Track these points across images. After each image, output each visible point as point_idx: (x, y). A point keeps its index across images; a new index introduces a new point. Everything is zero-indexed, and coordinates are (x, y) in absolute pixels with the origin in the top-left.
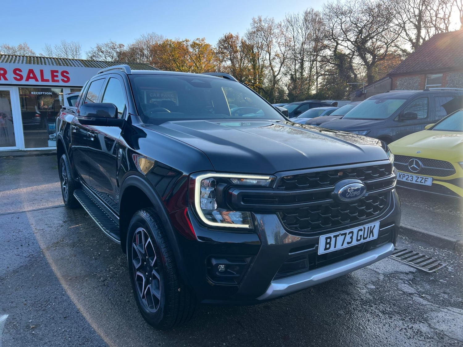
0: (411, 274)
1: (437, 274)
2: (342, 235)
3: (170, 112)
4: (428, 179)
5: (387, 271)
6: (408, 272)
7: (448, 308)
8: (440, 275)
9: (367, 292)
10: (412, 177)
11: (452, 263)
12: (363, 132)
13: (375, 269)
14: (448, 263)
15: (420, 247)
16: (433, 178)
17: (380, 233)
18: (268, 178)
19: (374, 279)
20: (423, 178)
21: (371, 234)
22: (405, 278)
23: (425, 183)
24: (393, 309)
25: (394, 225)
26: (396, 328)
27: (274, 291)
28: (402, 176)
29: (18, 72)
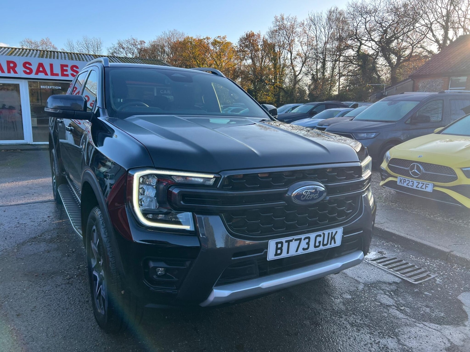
0: (394, 285)
1: (423, 286)
2: (296, 240)
3: (148, 106)
4: (429, 184)
5: (369, 280)
6: (391, 282)
7: (425, 323)
8: (427, 287)
9: (340, 302)
10: (412, 183)
11: (442, 275)
12: (372, 135)
13: (356, 278)
14: (437, 275)
15: (411, 256)
16: (434, 184)
17: (344, 240)
18: (212, 176)
19: (352, 289)
20: (424, 184)
21: (333, 241)
22: (387, 288)
23: (425, 189)
24: (363, 321)
25: (362, 232)
26: (362, 342)
27: (215, 298)
28: (402, 181)
29: (27, 66)
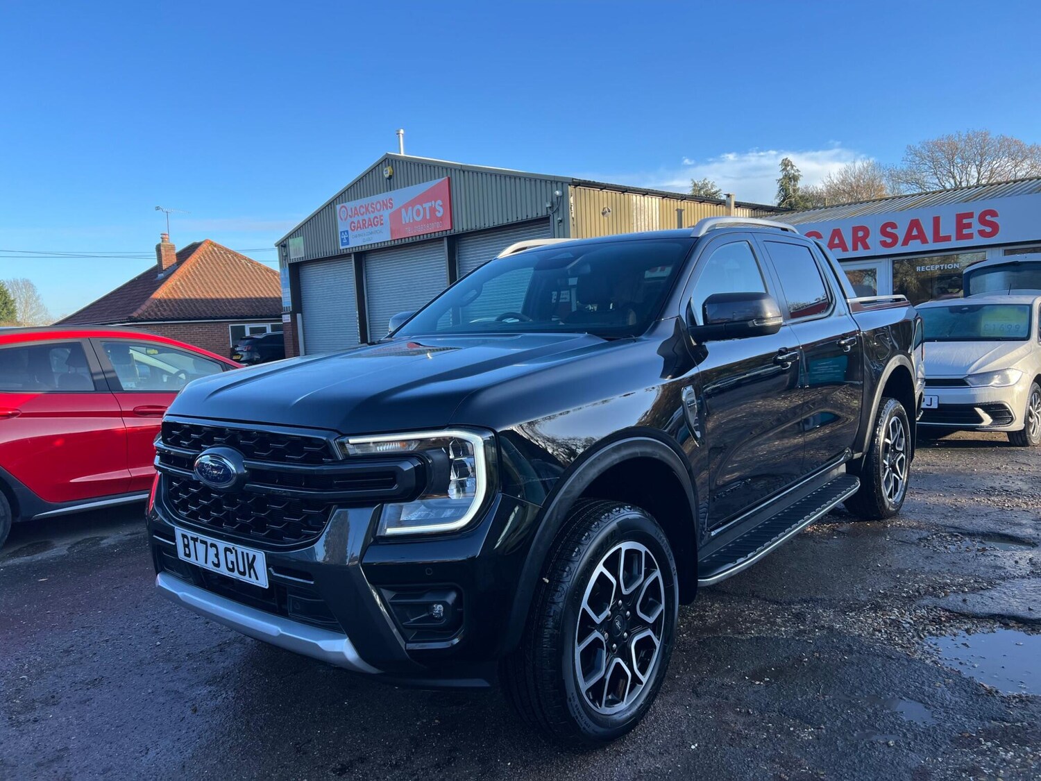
29: (889, 229)
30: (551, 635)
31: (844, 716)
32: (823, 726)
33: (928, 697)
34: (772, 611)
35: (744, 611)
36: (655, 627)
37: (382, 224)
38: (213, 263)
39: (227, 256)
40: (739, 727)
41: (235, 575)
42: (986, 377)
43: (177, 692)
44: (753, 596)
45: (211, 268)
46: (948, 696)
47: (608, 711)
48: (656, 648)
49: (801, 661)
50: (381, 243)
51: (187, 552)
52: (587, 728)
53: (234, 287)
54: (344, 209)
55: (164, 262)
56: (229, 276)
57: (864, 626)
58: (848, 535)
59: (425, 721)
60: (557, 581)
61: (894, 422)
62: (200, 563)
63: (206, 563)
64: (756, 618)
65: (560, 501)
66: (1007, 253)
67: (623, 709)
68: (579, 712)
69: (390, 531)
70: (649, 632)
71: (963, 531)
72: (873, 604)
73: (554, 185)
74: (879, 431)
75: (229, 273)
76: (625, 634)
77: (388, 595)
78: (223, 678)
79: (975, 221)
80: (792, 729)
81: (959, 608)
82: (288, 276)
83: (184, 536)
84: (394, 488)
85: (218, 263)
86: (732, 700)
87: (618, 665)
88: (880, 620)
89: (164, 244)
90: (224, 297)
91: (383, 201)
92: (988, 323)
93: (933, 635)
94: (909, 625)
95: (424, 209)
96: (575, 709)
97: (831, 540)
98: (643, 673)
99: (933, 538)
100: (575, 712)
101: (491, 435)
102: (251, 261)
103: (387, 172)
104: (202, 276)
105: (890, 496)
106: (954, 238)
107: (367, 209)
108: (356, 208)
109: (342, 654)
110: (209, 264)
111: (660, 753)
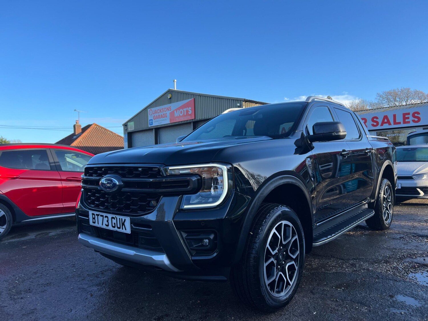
29: (375, 119)
30: (254, 257)
31: (380, 303)
32: (371, 306)
33: (416, 295)
34: (341, 263)
35: (329, 263)
36: (295, 260)
37: (166, 117)
38: (96, 133)
39: (102, 130)
40: (333, 306)
41: (116, 229)
42: (421, 176)
43: (83, 288)
44: (332, 257)
45: (95, 134)
46: (424, 295)
47: (277, 295)
48: (296, 270)
49: (357, 281)
50: (166, 124)
51: (94, 221)
52: (268, 301)
53: (104, 142)
54: (151, 111)
55: (76, 132)
56: (103, 138)
57: (383, 268)
58: (369, 236)
59: (193, 301)
60: (256, 234)
61: (387, 188)
62: (100, 225)
63: (102, 225)
64: (334, 265)
65: (259, 197)
66: (424, 129)
67: (283, 295)
68: (265, 293)
69: (186, 207)
70: (293, 262)
71: (418, 235)
72: (385, 260)
73: (237, 102)
74: (381, 191)
75: (103, 137)
76: (283, 262)
77: (184, 235)
78: (103, 283)
79: (410, 116)
80: (357, 307)
81: (422, 262)
82: (127, 137)
83: (93, 214)
84: (188, 188)
85: (98, 133)
86: (329, 295)
87: (281, 275)
88: (389, 267)
89: (77, 124)
90: (100, 146)
91: (167, 108)
92: (419, 155)
93: (413, 273)
94: (402, 269)
95: (184, 111)
96: (264, 292)
97: (362, 237)
98: (291, 280)
99: (406, 237)
100: (263, 293)
101: (230, 167)
102: (112, 132)
103: (169, 96)
104: (91, 137)
105: (386, 220)
106: (402, 122)
107: (160, 111)
108: (156, 110)
109: (163, 261)
110: (94, 133)
111: (300, 315)
